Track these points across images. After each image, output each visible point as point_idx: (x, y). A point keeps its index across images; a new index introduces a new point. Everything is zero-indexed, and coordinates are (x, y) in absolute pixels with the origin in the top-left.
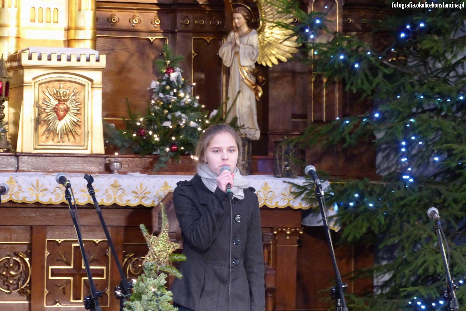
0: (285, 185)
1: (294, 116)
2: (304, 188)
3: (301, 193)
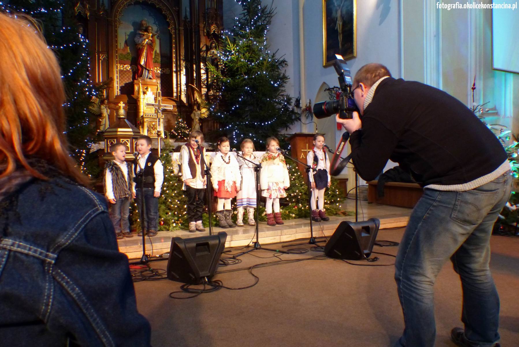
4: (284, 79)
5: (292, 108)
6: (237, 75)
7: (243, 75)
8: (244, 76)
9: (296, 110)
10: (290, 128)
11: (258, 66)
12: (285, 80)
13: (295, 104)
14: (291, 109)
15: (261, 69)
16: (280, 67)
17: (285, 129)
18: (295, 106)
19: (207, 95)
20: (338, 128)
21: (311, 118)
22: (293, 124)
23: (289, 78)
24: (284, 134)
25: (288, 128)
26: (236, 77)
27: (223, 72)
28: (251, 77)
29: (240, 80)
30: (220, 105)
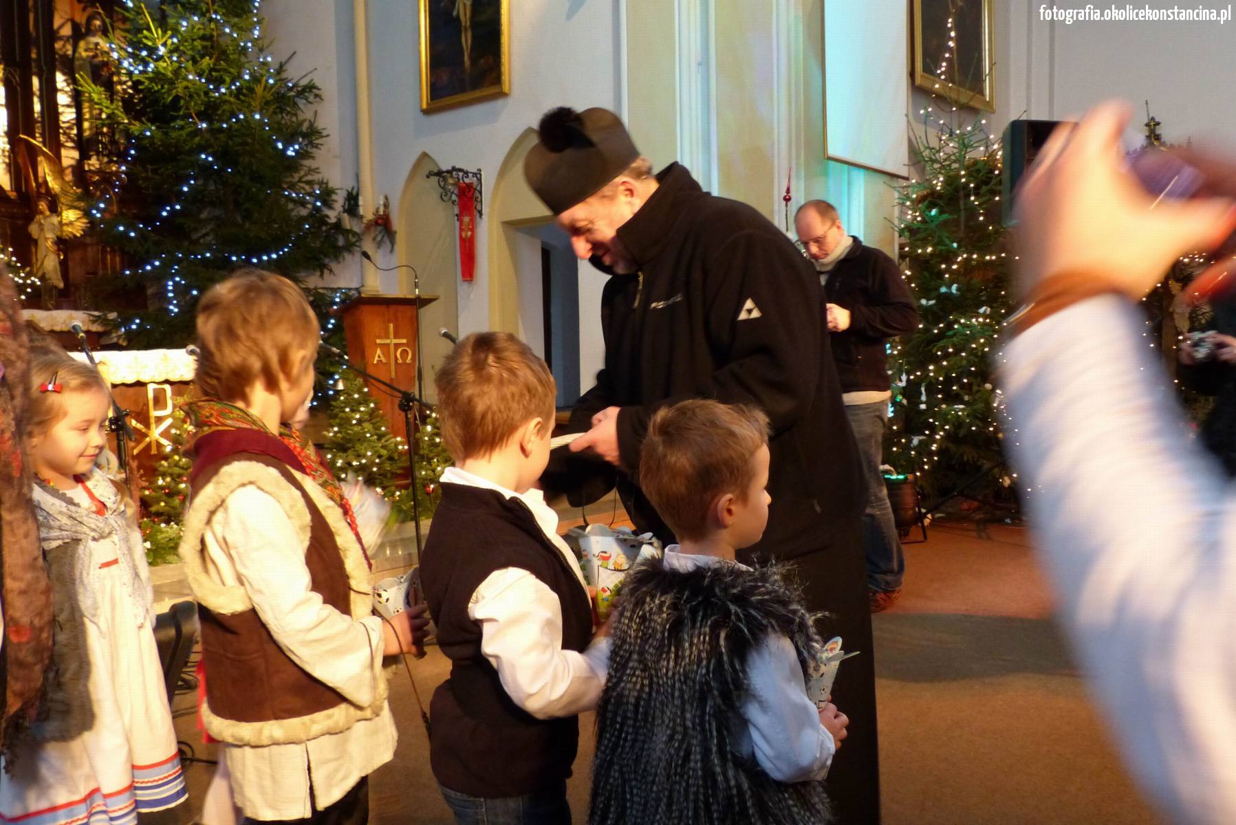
0: (85, 315)
1: (88, 273)
2: (99, 317)
3: (97, 321)
4: (312, 135)
5: (336, 217)
6: (174, 119)
7: (193, 118)
8: (195, 124)
9: (347, 222)
10: (331, 271)
11: (237, 97)
12: (317, 139)
13: (343, 206)
14: (333, 220)
15: (246, 104)
16: (301, 103)
17: (318, 273)
18: (345, 211)
19: (78, 169)
20: (463, 275)
21: (390, 248)
23: (328, 136)
26: (172, 125)
27: (128, 105)
28: (216, 125)
29: (184, 133)
30: (122, 202)
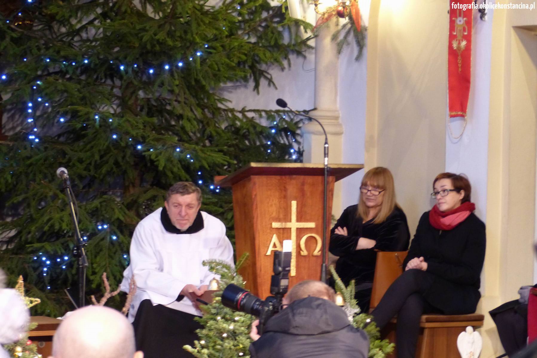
10: (270, 81)
17: (252, 84)
20: (452, 108)
21: (356, 53)
22: (285, 63)
24: (243, 111)
25: (263, 82)
